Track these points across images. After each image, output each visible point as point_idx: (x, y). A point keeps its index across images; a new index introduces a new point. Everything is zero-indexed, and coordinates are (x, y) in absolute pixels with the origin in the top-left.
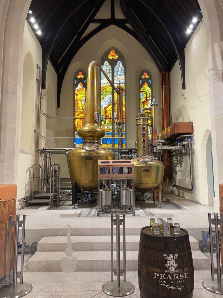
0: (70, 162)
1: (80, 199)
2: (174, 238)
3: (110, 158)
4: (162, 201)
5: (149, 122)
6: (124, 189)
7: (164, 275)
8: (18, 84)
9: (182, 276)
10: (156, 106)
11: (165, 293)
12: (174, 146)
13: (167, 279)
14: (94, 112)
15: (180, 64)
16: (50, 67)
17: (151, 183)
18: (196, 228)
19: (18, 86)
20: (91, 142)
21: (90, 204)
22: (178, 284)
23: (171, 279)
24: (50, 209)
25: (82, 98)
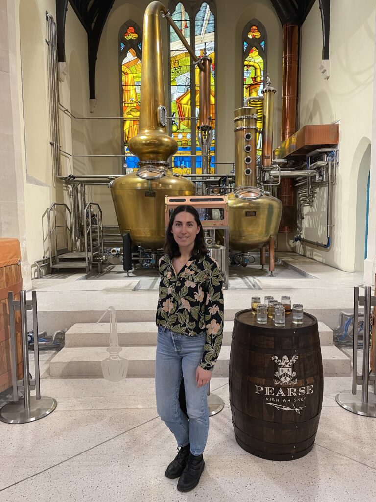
0: (116, 200)
1: (137, 262)
2: (292, 330)
3: (187, 192)
4: (275, 265)
5: (259, 125)
6: (211, 246)
7: (272, 389)
8: (10, 51)
9: (303, 391)
10: (272, 92)
11: (274, 416)
12: (302, 169)
13: (277, 395)
14: (156, 106)
15: (320, 8)
16: (71, 16)
17: (257, 235)
18: (330, 309)
19: (9, 54)
20: (153, 164)
21: (155, 271)
22: (295, 403)
23: (283, 395)
24: (87, 278)
25: (136, 80)
